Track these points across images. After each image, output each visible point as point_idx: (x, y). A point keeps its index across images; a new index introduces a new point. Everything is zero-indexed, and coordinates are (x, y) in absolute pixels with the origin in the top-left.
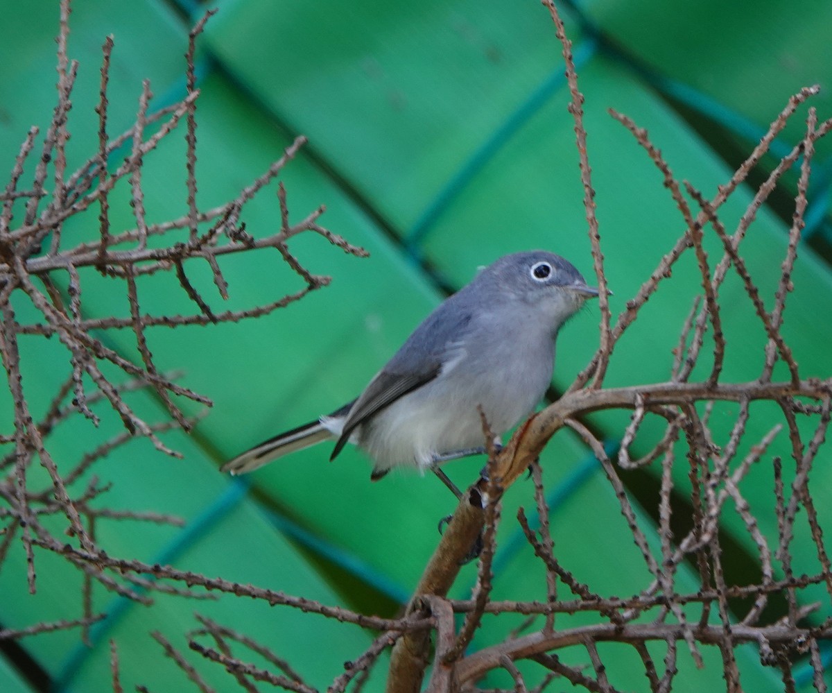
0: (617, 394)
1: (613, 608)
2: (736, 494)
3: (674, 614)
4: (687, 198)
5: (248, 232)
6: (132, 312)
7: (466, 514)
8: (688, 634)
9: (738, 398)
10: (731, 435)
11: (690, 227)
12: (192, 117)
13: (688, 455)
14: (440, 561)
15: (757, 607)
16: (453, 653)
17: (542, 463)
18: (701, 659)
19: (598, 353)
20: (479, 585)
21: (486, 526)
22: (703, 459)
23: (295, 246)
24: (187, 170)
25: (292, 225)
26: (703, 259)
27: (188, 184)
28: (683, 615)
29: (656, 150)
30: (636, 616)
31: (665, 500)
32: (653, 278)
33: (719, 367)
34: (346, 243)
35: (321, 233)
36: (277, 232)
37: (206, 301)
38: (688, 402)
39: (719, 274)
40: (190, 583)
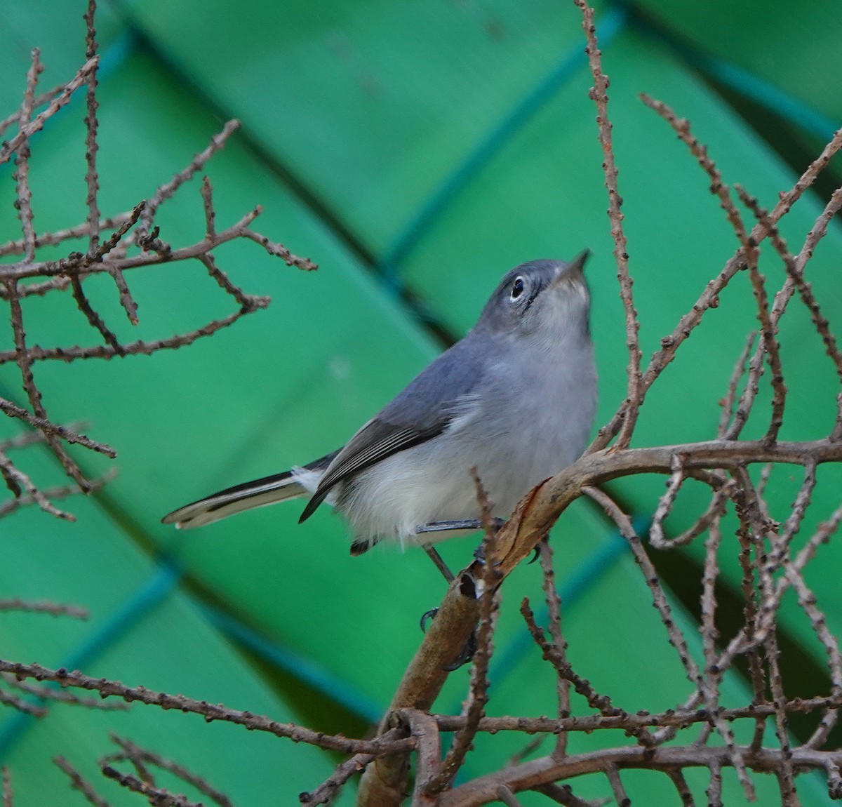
0: (650, 455)
1: (643, 725)
2: (799, 582)
3: (719, 732)
4: (739, 207)
5: (163, 239)
6: (16, 342)
7: (456, 607)
8: (736, 758)
9: (802, 460)
10: (793, 506)
11: (743, 244)
12: (92, 94)
13: (738, 533)
14: (422, 665)
15: (824, 724)
16: (437, 782)
17: (552, 543)
18: (752, 789)
19: (624, 402)
20: (471, 696)
21: (482, 621)
22: (758, 537)
23: (223, 256)
24: (86, 161)
25: (219, 231)
26: (759, 283)
27: (87, 179)
28: (730, 734)
29: (700, 146)
30: (669, 737)
31: (709, 589)
32: (696, 308)
33: (778, 421)
34: (288, 253)
35: (257, 240)
36: (201, 240)
37: (110, 327)
38: (739, 465)
39: (779, 304)
40: (104, 692)
